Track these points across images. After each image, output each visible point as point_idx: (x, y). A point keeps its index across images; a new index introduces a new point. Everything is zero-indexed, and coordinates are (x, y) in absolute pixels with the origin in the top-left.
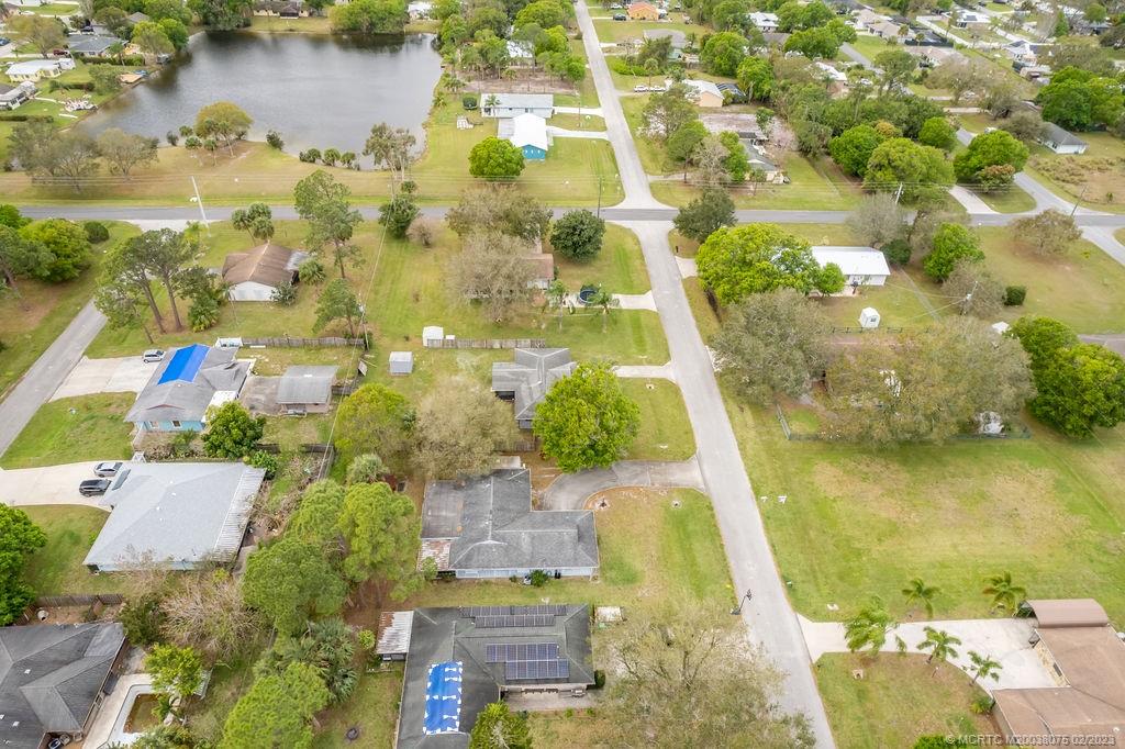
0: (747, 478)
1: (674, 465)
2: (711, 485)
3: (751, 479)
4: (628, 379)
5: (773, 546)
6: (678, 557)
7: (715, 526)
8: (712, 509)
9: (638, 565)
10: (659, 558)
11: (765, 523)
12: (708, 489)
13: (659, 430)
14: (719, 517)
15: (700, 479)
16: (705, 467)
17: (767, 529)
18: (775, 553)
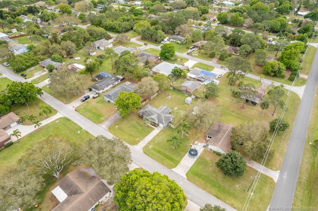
0: (91, 134)
1: (110, 125)
2: (98, 127)
3: (90, 134)
4: (145, 137)
5: (76, 124)
6: (93, 111)
7: (91, 120)
8: (94, 122)
9: (99, 104)
10: (96, 108)
11: (80, 127)
12: (98, 125)
13: (122, 131)
14: (91, 122)
15: (102, 126)
16: (103, 129)
17: (79, 126)
18: (75, 123)
